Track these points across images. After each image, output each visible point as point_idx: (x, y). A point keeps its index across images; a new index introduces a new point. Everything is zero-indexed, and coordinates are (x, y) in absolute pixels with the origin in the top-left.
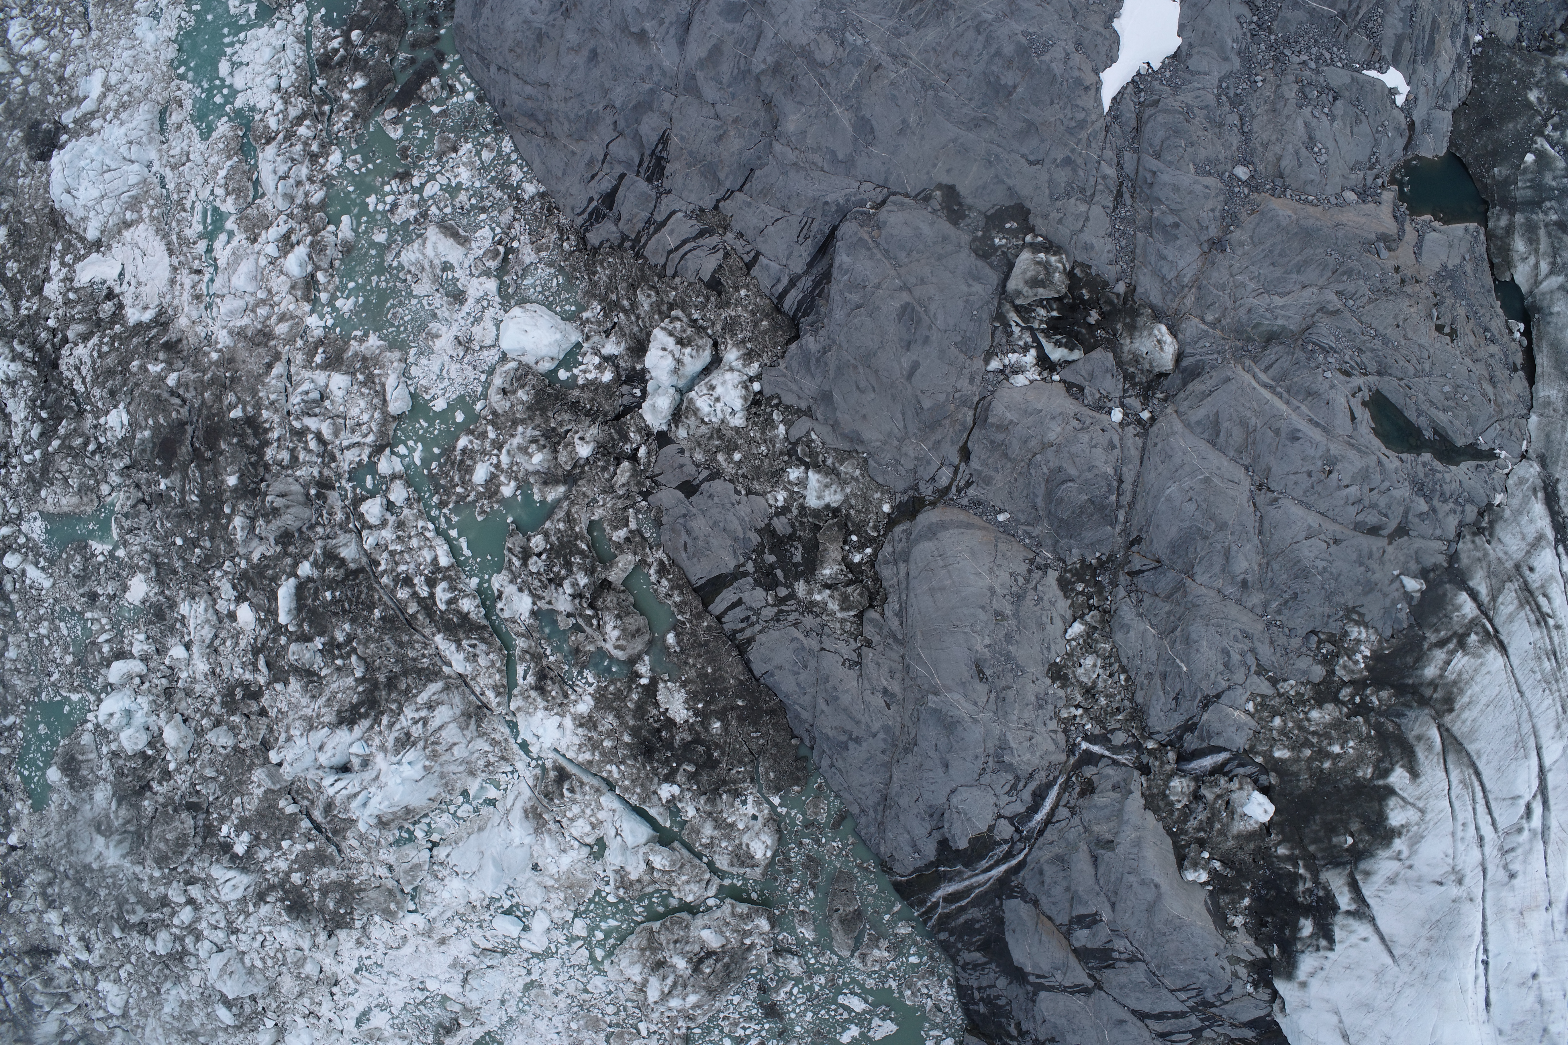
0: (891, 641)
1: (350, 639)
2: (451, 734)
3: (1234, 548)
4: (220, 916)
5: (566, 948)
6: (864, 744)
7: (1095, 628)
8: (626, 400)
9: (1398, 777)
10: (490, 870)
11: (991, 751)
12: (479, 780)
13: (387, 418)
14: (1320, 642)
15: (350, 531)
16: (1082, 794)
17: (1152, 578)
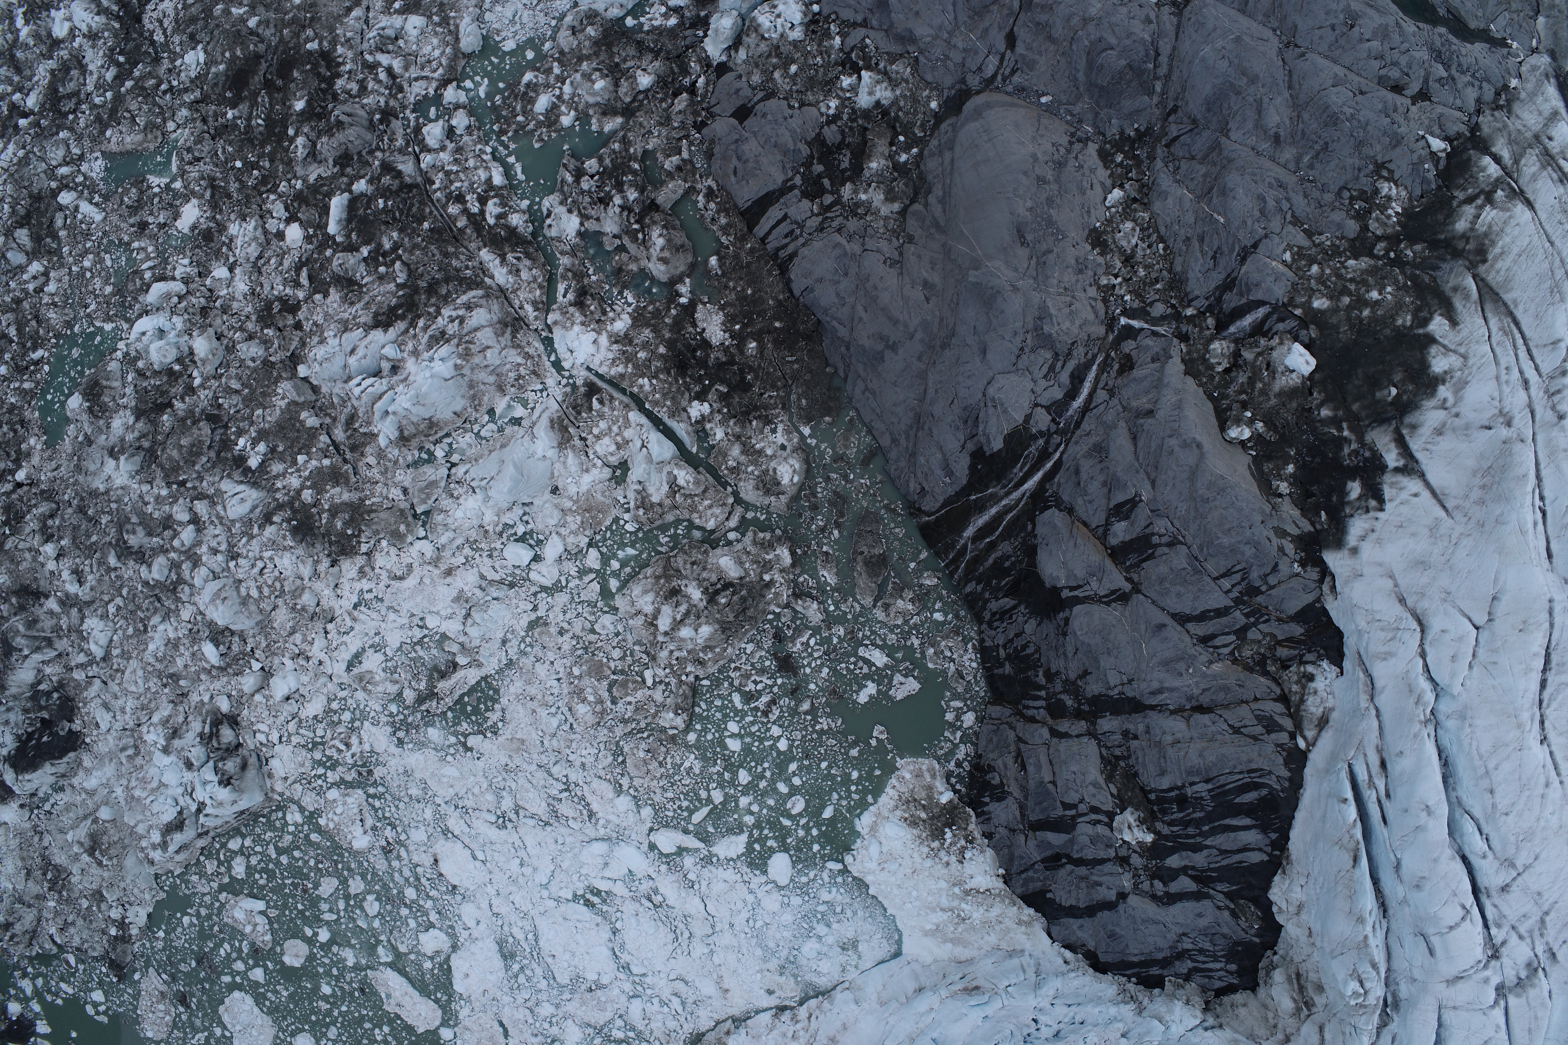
0: (933, 231)
1: (396, 247)
2: (486, 337)
3: (1266, 100)
4: (222, 538)
5: (577, 582)
6: (901, 351)
7: (1135, 200)
8: (688, 41)
9: (1438, 325)
10: (510, 470)
11: (1030, 326)
12: (507, 398)
13: (457, 54)
14: (1352, 198)
15: (409, 154)
16: (1121, 372)
17: (1189, 141)
